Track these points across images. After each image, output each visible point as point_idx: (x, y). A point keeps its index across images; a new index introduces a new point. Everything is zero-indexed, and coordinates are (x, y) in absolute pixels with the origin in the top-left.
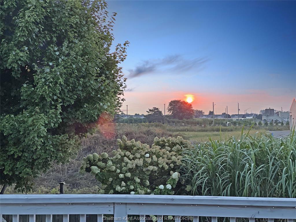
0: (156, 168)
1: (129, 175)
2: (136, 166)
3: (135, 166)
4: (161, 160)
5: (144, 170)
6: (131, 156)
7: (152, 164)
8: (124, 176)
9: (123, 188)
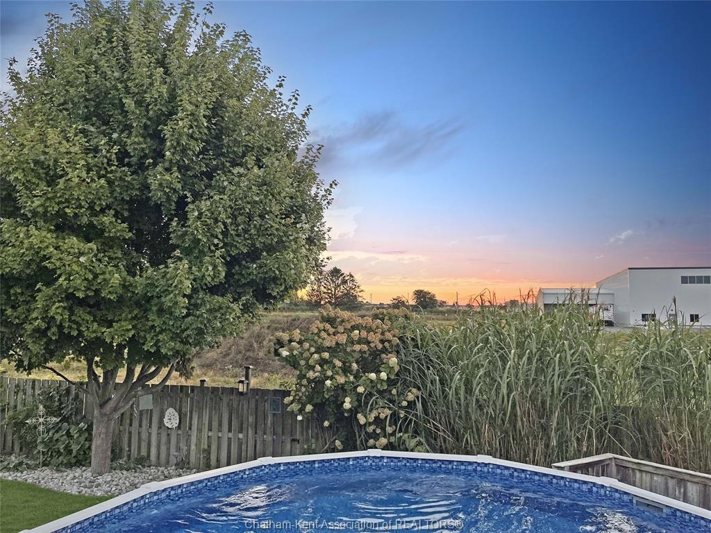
0: (365, 348)
1: (326, 355)
2: (337, 344)
3: (334, 343)
4: (371, 337)
5: (348, 349)
6: (332, 330)
7: (359, 342)
8: (320, 356)
9: (317, 374)
